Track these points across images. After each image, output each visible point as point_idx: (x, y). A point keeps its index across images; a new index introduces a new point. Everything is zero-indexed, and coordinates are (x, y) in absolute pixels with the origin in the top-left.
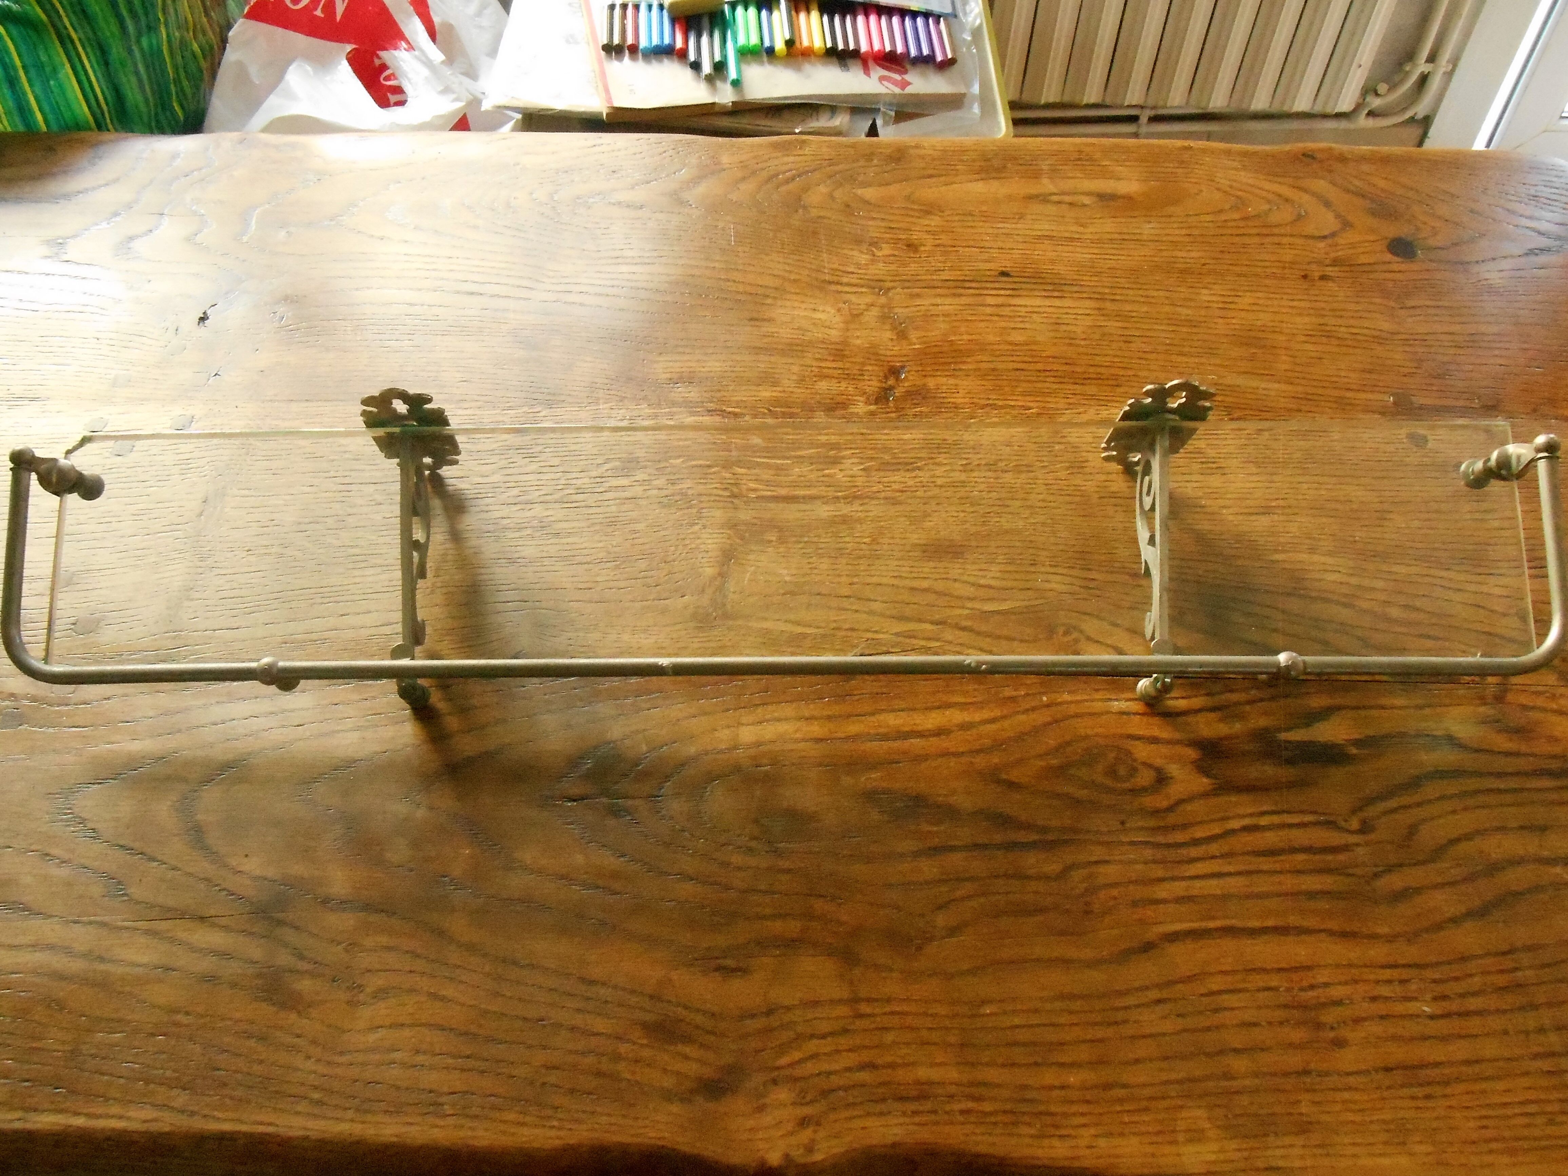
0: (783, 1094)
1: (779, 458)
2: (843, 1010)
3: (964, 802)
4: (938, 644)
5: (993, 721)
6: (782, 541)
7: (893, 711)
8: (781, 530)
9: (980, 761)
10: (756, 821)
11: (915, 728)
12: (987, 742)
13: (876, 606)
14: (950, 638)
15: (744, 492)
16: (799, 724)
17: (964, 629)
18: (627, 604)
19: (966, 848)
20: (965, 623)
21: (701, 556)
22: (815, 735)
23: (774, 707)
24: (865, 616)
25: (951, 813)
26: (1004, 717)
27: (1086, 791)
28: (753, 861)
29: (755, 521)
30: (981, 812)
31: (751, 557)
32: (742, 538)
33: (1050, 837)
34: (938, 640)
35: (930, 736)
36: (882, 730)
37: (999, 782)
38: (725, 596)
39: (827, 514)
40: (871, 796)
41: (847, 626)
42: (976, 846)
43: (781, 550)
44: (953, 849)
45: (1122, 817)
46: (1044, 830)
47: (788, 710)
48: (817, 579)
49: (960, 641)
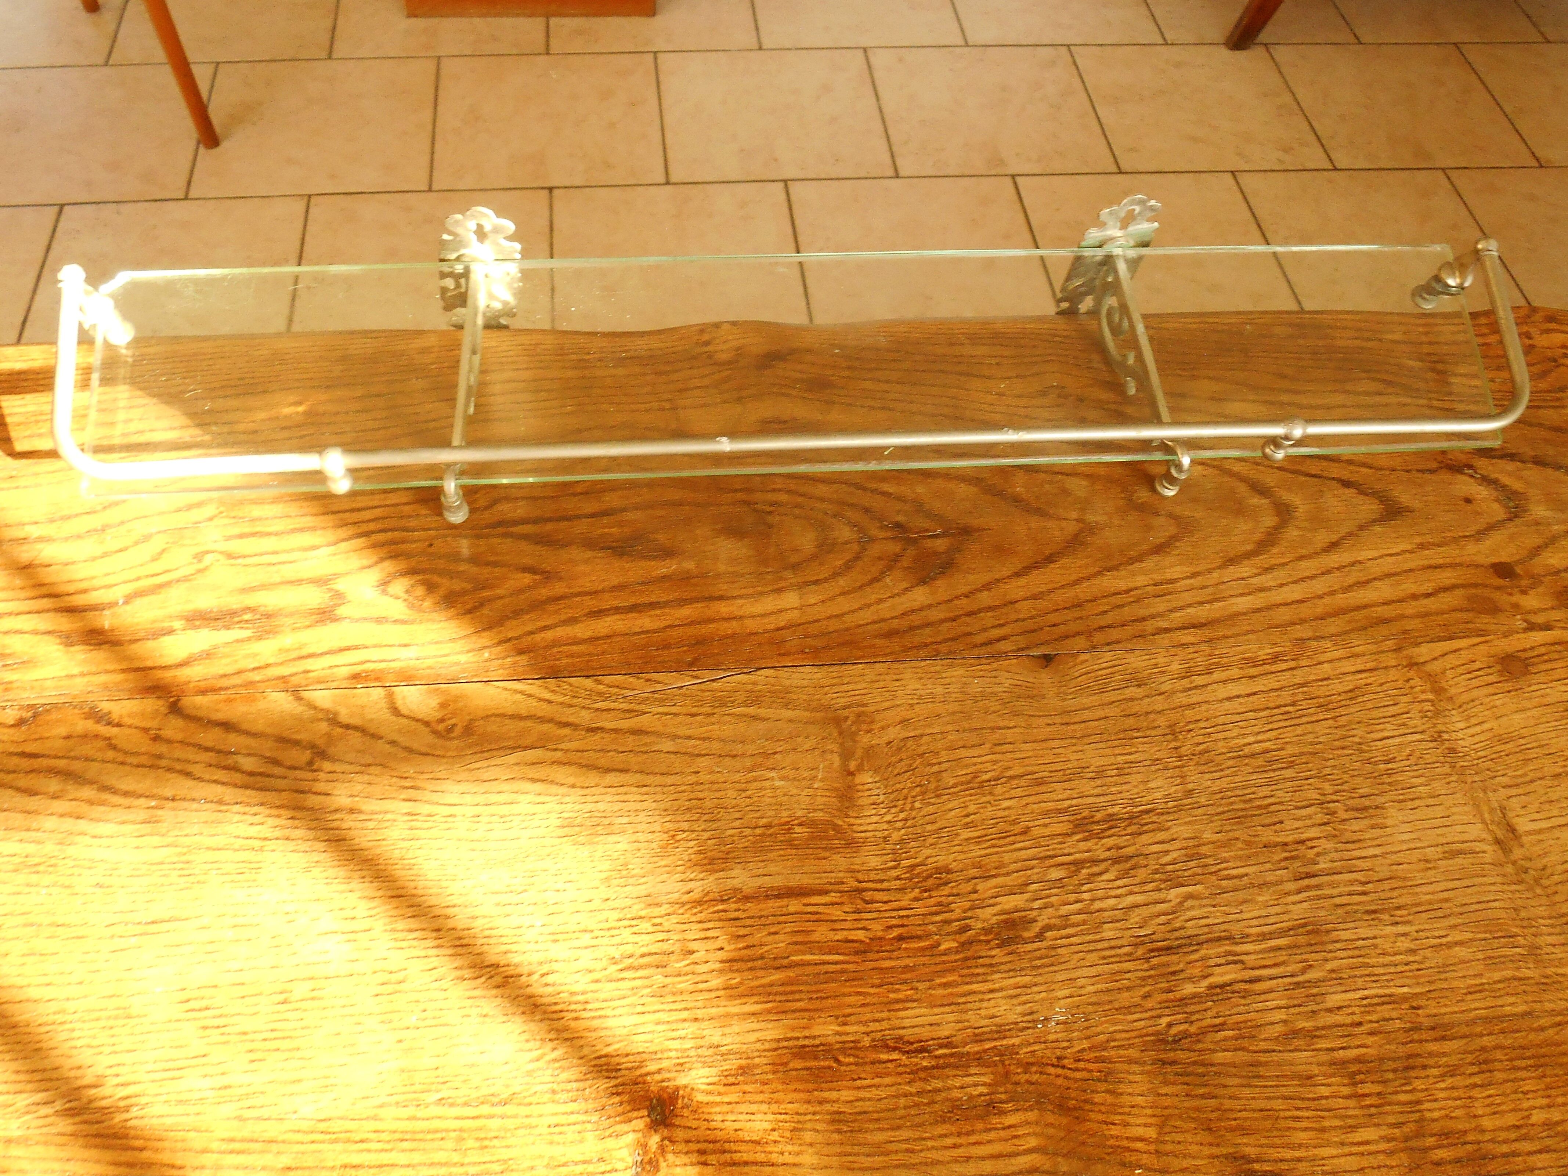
0: (724, 357)
1: (808, 964)
2: (681, 403)
3: (576, 553)
4: (596, 706)
5: (545, 628)
6: (787, 826)
7: (647, 632)
8: (790, 844)
9: (559, 588)
10: (771, 526)
11: (623, 616)
12: (552, 608)
13: (667, 745)
14: (584, 713)
15: (845, 899)
16: (741, 613)
17: (567, 725)
18: (950, 728)
19: (579, 517)
20: (566, 731)
21: (882, 798)
22: (723, 603)
23: (768, 627)
24: (680, 733)
25: (590, 544)
26: (531, 633)
27: (461, 569)
28: (770, 497)
29: (824, 854)
30: (563, 546)
31: (820, 800)
32: (836, 827)
33: (501, 530)
34: (597, 709)
35: (608, 610)
36: (658, 612)
37: (543, 572)
38: (842, 745)
39: (734, 873)
40: (668, 553)
41: (698, 718)
42: (568, 519)
43: (785, 814)
44: (593, 515)
45: (431, 550)
46: (505, 535)
47: (752, 625)
48: (737, 777)
49: (572, 710)
